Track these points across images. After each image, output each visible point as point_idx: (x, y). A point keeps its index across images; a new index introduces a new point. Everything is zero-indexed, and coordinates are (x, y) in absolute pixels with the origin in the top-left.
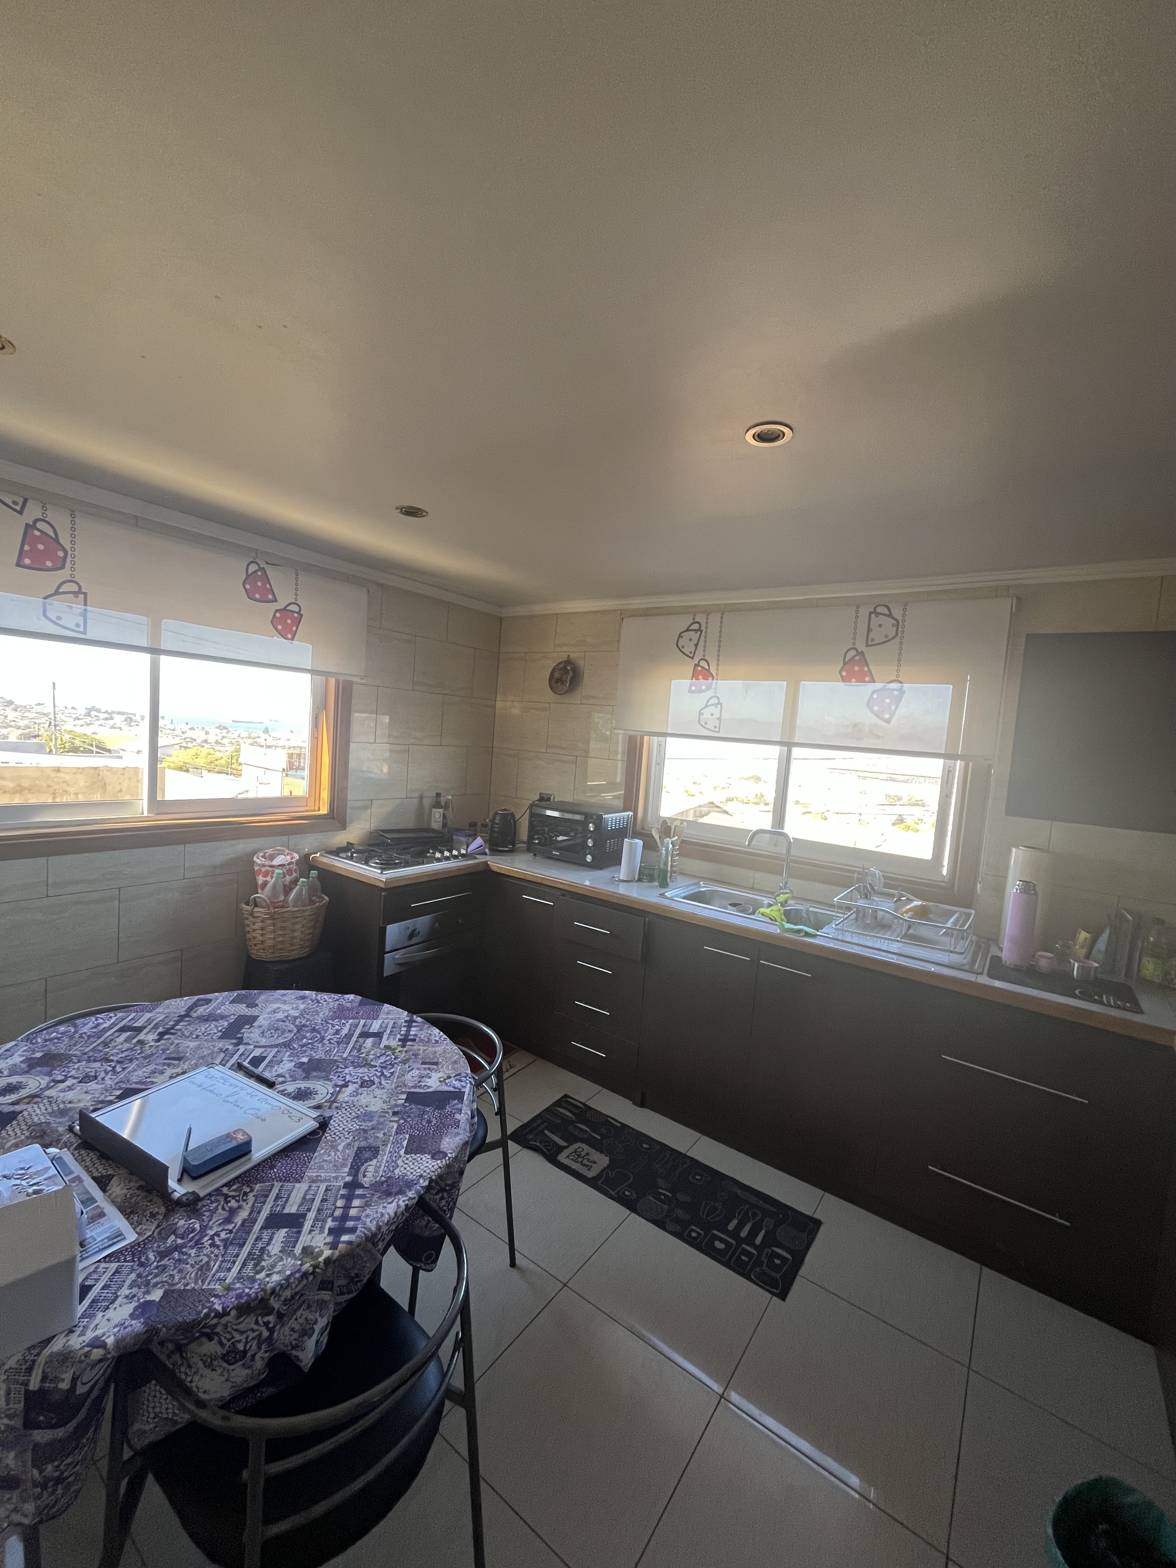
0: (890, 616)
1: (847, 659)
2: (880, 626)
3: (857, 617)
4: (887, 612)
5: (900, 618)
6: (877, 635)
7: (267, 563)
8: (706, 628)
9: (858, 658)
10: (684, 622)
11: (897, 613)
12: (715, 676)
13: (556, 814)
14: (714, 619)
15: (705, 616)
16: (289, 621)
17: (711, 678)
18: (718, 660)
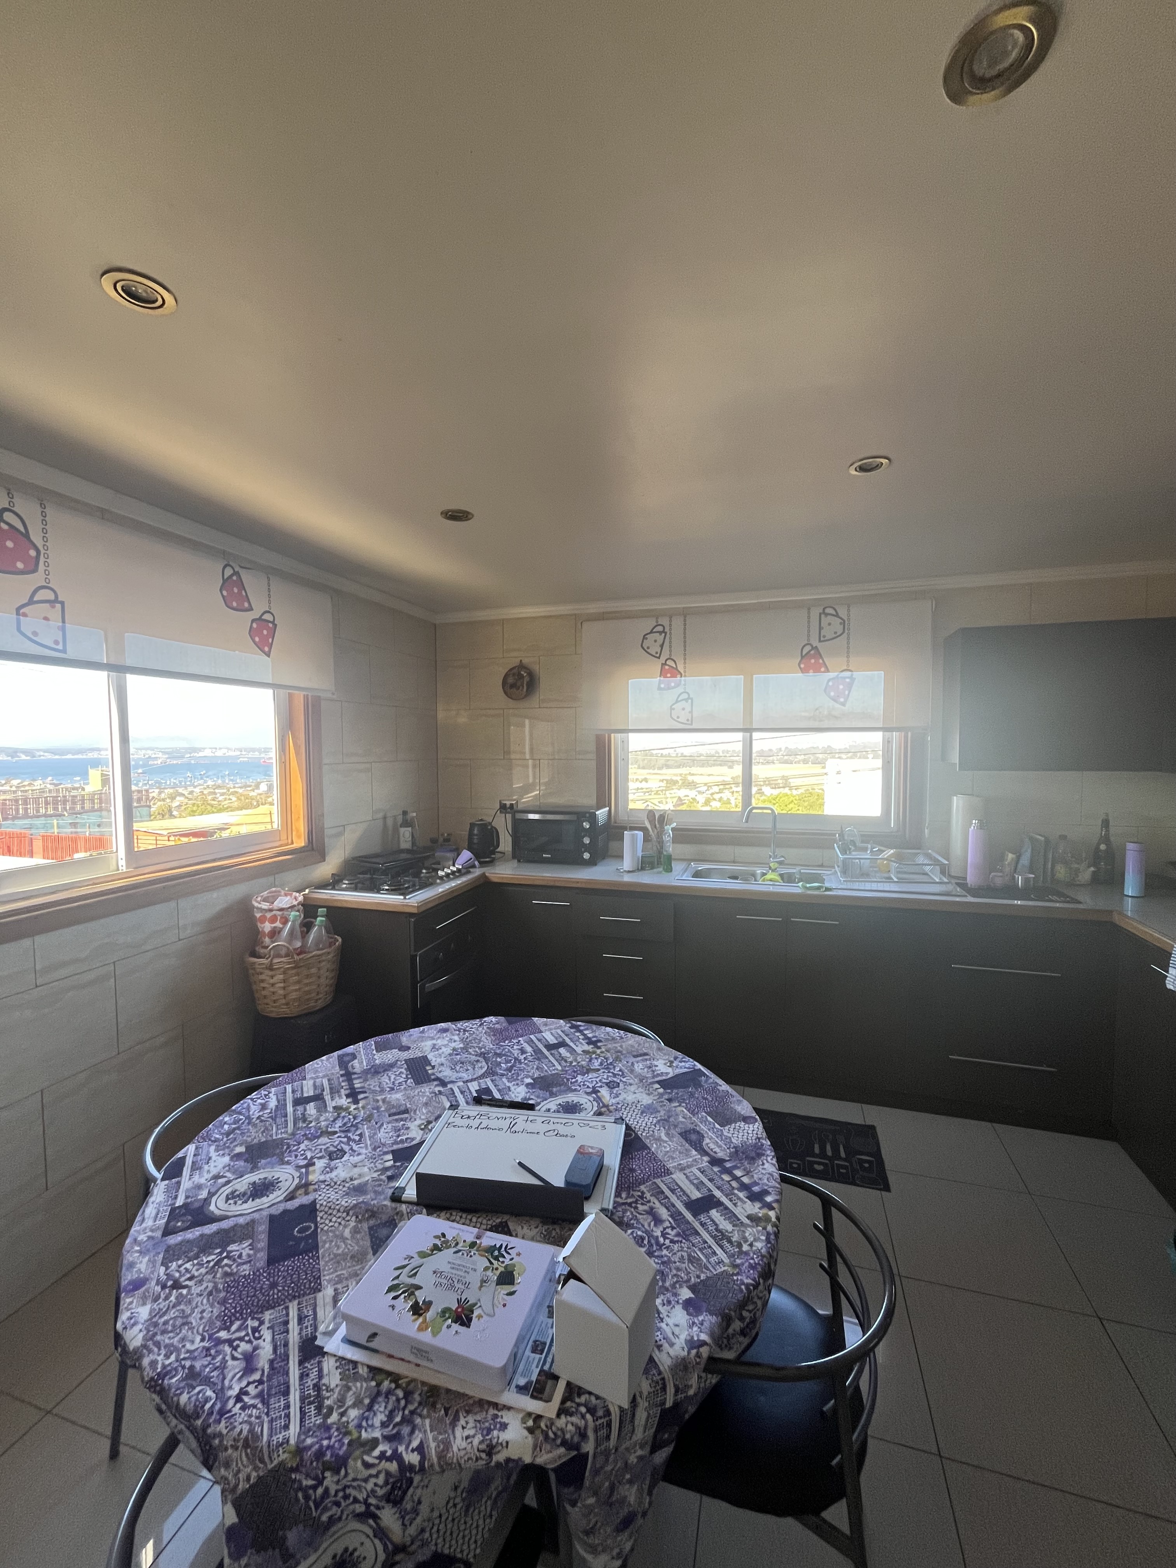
0: (837, 615)
1: (804, 653)
2: (830, 624)
3: (809, 617)
4: (834, 612)
5: (845, 618)
6: (828, 632)
7: (241, 567)
8: (670, 629)
9: (812, 652)
10: (650, 623)
11: (843, 612)
12: (683, 674)
13: (536, 817)
14: (678, 622)
15: (668, 619)
16: (265, 632)
17: (679, 676)
18: (685, 659)
